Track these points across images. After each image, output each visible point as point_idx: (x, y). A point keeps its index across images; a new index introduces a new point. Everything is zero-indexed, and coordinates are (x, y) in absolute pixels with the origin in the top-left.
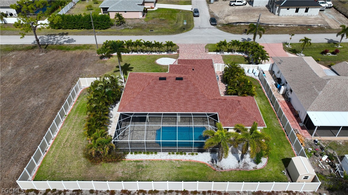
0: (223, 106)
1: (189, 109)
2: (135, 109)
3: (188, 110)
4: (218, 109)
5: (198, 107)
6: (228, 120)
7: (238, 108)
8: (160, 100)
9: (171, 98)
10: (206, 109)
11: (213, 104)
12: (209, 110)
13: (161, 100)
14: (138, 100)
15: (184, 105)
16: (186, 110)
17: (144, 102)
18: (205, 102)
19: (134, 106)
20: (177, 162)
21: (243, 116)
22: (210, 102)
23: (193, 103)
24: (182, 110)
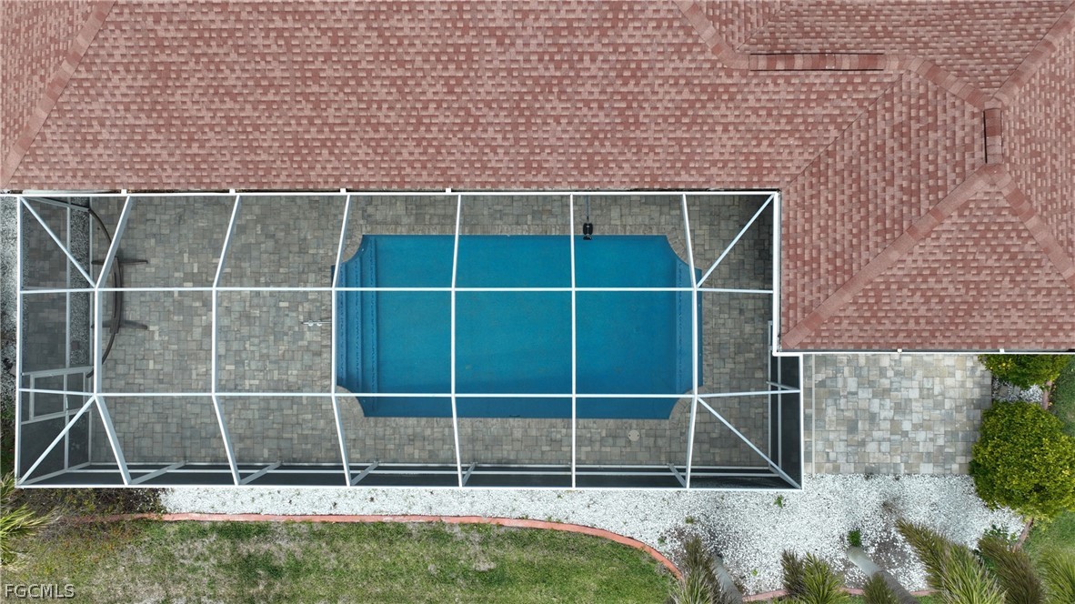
0: (834, 133)
1: (552, 162)
2: (121, 166)
3: (540, 168)
4: (785, 156)
5: (626, 141)
6: (848, 298)
7: (960, 200)
8: (304, 79)
9: (401, 63)
10: (690, 157)
11: (755, 111)
12: (714, 163)
13: (316, 77)
14: (122, 84)
15: (515, 125)
16: (528, 168)
17: (178, 98)
18: (686, 95)
19: (105, 135)
20: (477, 537)
21: (979, 269)
22: (731, 99)
23: (587, 103)
24: (496, 170)
